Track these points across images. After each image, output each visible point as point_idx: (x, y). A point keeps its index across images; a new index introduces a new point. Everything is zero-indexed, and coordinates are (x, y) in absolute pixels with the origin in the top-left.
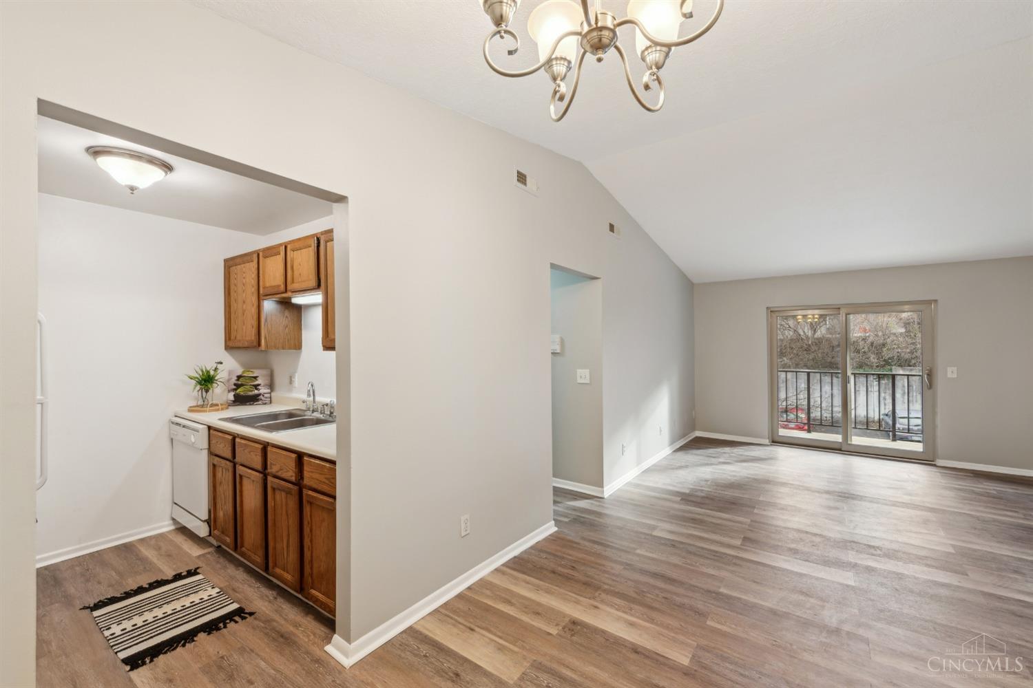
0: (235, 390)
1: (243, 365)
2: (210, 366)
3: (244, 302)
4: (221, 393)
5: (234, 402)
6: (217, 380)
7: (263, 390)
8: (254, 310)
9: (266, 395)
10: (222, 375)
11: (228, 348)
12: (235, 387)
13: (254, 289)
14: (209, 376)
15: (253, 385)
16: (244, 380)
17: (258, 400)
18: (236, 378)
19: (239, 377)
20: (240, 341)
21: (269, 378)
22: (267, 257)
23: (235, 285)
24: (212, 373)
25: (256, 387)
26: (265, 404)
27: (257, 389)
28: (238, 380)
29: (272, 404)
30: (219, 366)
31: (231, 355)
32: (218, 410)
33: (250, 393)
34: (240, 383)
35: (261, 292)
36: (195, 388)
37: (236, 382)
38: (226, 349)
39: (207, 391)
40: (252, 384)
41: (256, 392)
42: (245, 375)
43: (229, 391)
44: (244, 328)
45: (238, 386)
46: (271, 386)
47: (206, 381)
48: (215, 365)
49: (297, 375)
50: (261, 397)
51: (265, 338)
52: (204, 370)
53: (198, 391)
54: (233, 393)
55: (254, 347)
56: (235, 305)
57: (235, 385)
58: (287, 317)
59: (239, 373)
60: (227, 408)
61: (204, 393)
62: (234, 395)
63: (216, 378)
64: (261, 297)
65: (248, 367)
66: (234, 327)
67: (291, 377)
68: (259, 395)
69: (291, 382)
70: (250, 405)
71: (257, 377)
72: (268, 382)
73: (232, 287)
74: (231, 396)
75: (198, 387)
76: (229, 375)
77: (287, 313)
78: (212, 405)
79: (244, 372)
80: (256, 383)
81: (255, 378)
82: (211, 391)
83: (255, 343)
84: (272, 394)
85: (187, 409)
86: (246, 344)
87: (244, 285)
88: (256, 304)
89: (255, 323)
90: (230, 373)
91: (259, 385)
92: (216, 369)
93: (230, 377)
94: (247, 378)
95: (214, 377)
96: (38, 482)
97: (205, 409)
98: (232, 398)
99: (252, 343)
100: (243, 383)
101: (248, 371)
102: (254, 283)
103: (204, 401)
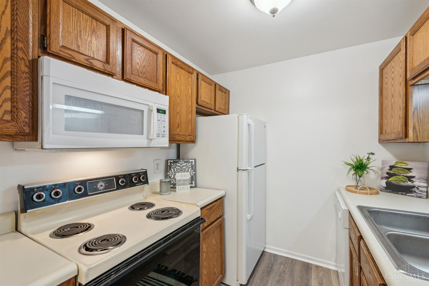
0: (388, 178)
1: (396, 156)
2: (363, 156)
3: (393, 96)
4: (373, 179)
5: (386, 188)
6: (368, 168)
7: (418, 183)
8: (400, 102)
9: (421, 189)
10: (374, 165)
11: (381, 141)
12: (387, 176)
13: (402, 80)
14: (362, 164)
15: (407, 177)
16: (397, 170)
17: (411, 192)
18: (388, 168)
19: (392, 167)
20: (388, 134)
21: (425, 172)
22: (415, 32)
23: (386, 84)
24: (364, 161)
25: (410, 178)
26: (420, 197)
27: (410, 181)
28: (390, 170)
29: (428, 199)
30: (371, 156)
31: (382, 146)
32: (367, 194)
33: (403, 184)
34: (392, 172)
35: (409, 75)
36: (348, 173)
37: (388, 171)
38: (379, 142)
39: (360, 176)
40: (405, 175)
41: (410, 183)
42: (397, 165)
43: (382, 178)
44: (392, 120)
45: (390, 175)
46: (427, 180)
47: (360, 167)
48: (368, 155)
50: (415, 189)
51: (414, 128)
52: (358, 159)
53: (353, 175)
54: (386, 181)
55: (401, 138)
56: (386, 102)
57: (387, 173)
59: (393, 164)
60: (377, 193)
61: (358, 177)
62: (386, 183)
63: (368, 166)
64: (410, 83)
65: (401, 159)
66: (385, 121)
68: (413, 187)
70: (402, 194)
71: (411, 169)
72: (424, 175)
73: (384, 85)
74: (383, 183)
75: (353, 172)
76: (383, 164)
78: (364, 189)
79: (397, 163)
80: (410, 174)
81: (409, 169)
82: (364, 176)
83: (403, 135)
85: (345, 186)
86: (393, 136)
87: (393, 79)
88: (403, 92)
89: (402, 113)
90: (383, 162)
91: (413, 177)
92: (368, 158)
93: (383, 167)
94: (399, 169)
95: (367, 165)
96: (248, 216)
97: (356, 190)
98: (384, 185)
99: (399, 134)
100: (395, 173)
101: (401, 163)
102: (402, 71)
103: (357, 184)
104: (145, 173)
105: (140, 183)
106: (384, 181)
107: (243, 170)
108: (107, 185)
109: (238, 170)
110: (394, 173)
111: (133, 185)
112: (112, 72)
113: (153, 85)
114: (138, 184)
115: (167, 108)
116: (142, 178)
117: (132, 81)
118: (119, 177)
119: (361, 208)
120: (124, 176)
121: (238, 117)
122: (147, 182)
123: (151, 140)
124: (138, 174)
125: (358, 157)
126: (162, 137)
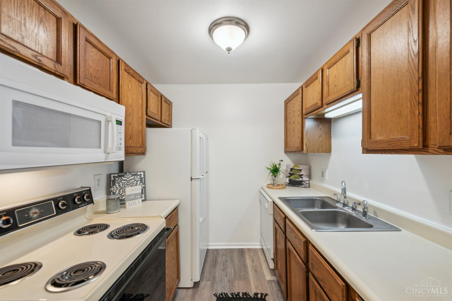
0: (290, 177)
1: (294, 162)
2: (277, 162)
3: (294, 123)
4: (282, 178)
5: (289, 184)
6: (280, 171)
7: (305, 179)
8: (299, 127)
9: (306, 182)
10: (283, 168)
11: (286, 152)
12: (289, 175)
13: (300, 113)
14: (276, 168)
15: (299, 175)
16: (294, 171)
17: (302, 184)
18: (290, 170)
19: (292, 169)
20: (292, 147)
21: (308, 171)
22: (308, 86)
23: (289, 114)
24: (278, 166)
25: (301, 176)
26: (306, 187)
27: (301, 177)
28: (291, 171)
29: (310, 188)
30: (281, 162)
31: (287, 156)
32: (280, 189)
33: (297, 180)
34: (292, 173)
35: (304, 112)
36: (269, 175)
37: (290, 172)
38: (285, 152)
39: (275, 177)
40: (298, 174)
41: (301, 179)
42: (294, 168)
43: (287, 177)
44: (294, 139)
45: (291, 175)
46: (310, 176)
47: (275, 171)
48: (279, 162)
49: (327, 171)
50: (304, 182)
51: (306, 145)
52: (274, 165)
53: (271, 176)
54: (289, 179)
55: (300, 151)
56: (289, 126)
57: (289, 174)
58: (321, 129)
59: (292, 167)
60: (285, 188)
61: (274, 178)
62: (289, 180)
63: (280, 170)
64: (304, 117)
65: (296, 164)
66: (289, 139)
67: (323, 172)
68: (303, 181)
69: (323, 175)
70: (297, 187)
71: (301, 170)
72: (307, 173)
73: (288, 114)
74: (287, 180)
75: (271, 174)
77: (321, 126)
78: (278, 185)
79: (294, 166)
80: (301, 173)
81: (300, 170)
82: (277, 177)
83: (300, 149)
84: (311, 182)
85: (266, 185)
86: (295, 149)
87: (294, 112)
88: (300, 122)
89: (300, 135)
90: (287, 166)
91: (302, 175)
92: (280, 164)
93: (287, 169)
94: (296, 170)
95: (279, 169)
96: (201, 219)
97: (274, 187)
98: (288, 181)
99: (298, 148)
100: (294, 173)
101: (296, 166)
102: (300, 108)
103: (274, 182)
104: (89, 191)
105: (84, 204)
106: (288, 179)
107: (196, 179)
108: (42, 211)
109: (192, 179)
110: (293, 173)
111: (76, 206)
112: (64, 75)
113: (107, 93)
114: (82, 205)
115: (122, 119)
116: (86, 197)
117: (86, 87)
118: (59, 199)
119: (280, 198)
120: (64, 198)
121: (191, 131)
122: (92, 202)
123: (108, 154)
124: (81, 194)
126: (119, 151)
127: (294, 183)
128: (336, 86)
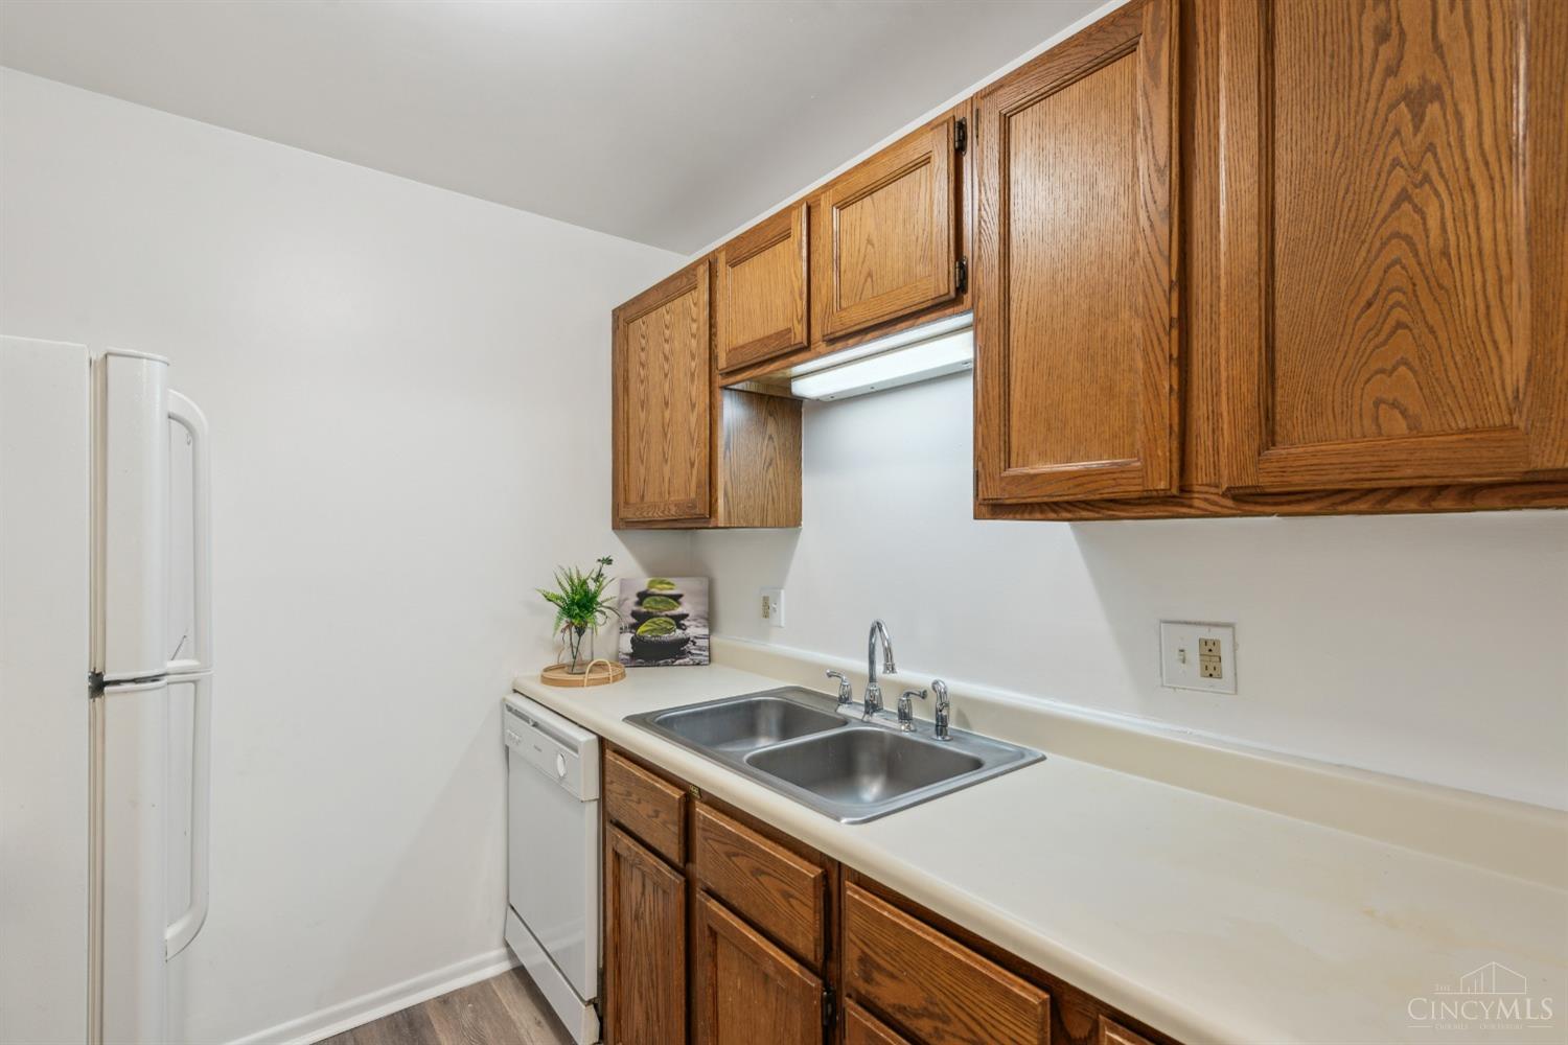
0: (634, 627)
1: (649, 565)
2: (587, 569)
3: (667, 404)
4: (608, 636)
5: (633, 656)
6: (602, 605)
7: (694, 630)
8: (696, 419)
9: (700, 642)
10: (608, 594)
11: (619, 525)
12: (634, 621)
13: (699, 365)
14: (587, 593)
15: (672, 617)
16: (653, 604)
17: (682, 654)
18: (636, 599)
19: (643, 596)
20: (655, 506)
21: (706, 600)
22: (740, 262)
23: (643, 365)
24: (592, 586)
25: (679, 620)
26: (698, 664)
27: (680, 626)
28: (639, 603)
29: (712, 665)
30: (604, 568)
31: (624, 541)
32: (606, 681)
33: (666, 637)
34: (644, 610)
35: (722, 363)
36: (555, 626)
37: (635, 608)
39: (580, 631)
40: (668, 613)
41: (679, 633)
42: (653, 590)
43: (622, 631)
44: (667, 469)
45: (640, 618)
46: (710, 619)
47: (579, 606)
48: (597, 567)
49: (783, 592)
50: (690, 645)
51: (726, 494)
52: (576, 581)
53: (563, 631)
54: (632, 635)
56: (643, 416)
57: (634, 614)
58: (771, 437)
59: (643, 583)
60: (623, 675)
61: (576, 636)
62: (633, 641)
63: (599, 599)
64: (719, 381)
65: (657, 571)
66: (638, 469)
67: (766, 599)
68: (686, 641)
69: (767, 609)
70: (667, 665)
71: (681, 596)
72: (703, 609)
73: (634, 367)
74: (626, 644)
75: (564, 621)
76: (621, 591)
77: (771, 428)
78: (597, 667)
79: (651, 584)
80: (679, 610)
81: (676, 598)
82: (588, 631)
83: (702, 509)
84: (715, 639)
85: (538, 672)
86: (675, 511)
87: (666, 359)
88: (706, 400)
89: (699, 454)
90: (624, 584)
91: (685, 616)
92: (599, 577)
93: (624, 596)
94: (658, 598)
95: (596, 597)
97: (580, 677)
98: (627, 647)
99: (694, 507)
100: (650, 610)
101: (661, 582)
102: (699, 346)
103: (575, 658)
106: (628, 636)
107: (135, 681)
109: (98, 685)
110: (648, 612)
119: (639, 721)
121: (101, 367)
125: (575, 577)
127: (653, 652)
128: (870, 275)
